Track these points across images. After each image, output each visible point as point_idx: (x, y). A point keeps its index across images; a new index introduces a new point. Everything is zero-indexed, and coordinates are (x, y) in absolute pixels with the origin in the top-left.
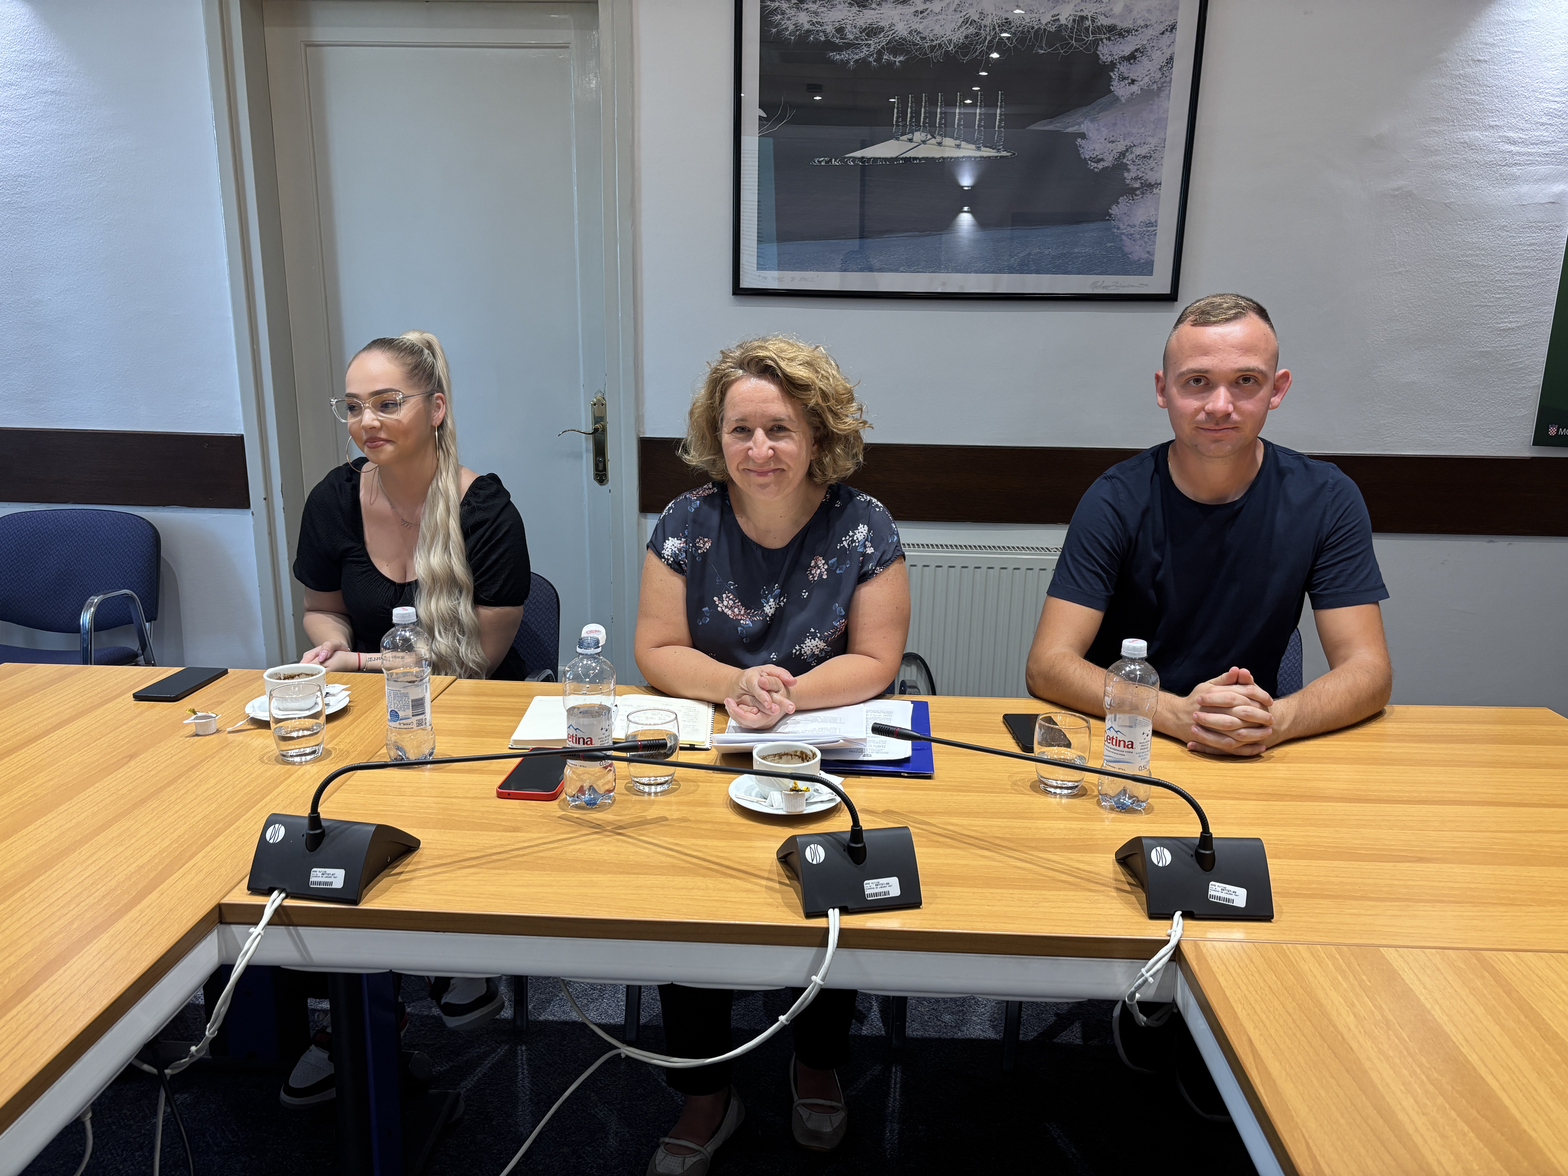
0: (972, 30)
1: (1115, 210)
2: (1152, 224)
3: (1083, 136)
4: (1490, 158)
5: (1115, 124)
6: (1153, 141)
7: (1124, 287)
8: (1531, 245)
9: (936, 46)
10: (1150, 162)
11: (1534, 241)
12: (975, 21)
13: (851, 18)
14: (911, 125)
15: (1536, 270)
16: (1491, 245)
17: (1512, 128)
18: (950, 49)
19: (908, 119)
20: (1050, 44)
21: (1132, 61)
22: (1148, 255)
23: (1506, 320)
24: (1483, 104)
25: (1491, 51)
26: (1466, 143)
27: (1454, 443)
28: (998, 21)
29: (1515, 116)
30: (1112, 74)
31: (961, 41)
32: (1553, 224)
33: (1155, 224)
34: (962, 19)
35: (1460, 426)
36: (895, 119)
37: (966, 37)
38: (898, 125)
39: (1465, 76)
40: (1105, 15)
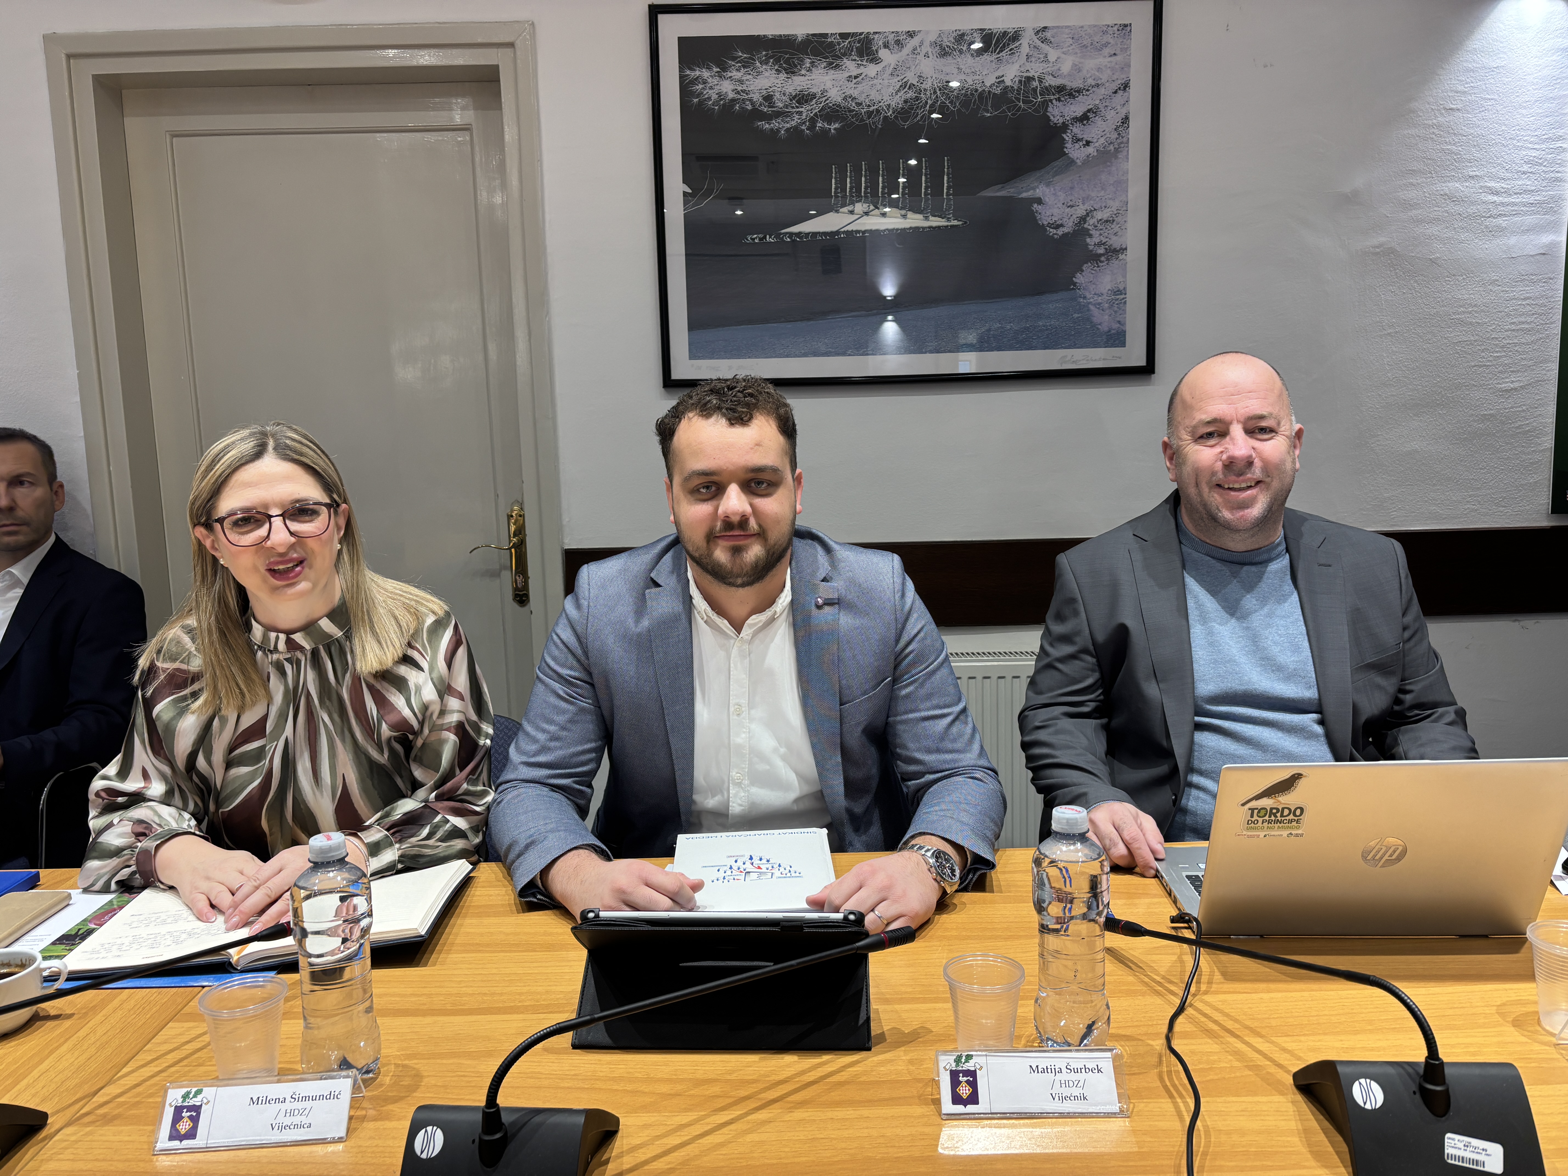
0: (911, 94)
1: (1079, 279)
2: (1119, 292)
3: (1039, 201)
4: (1472, 210)
5: (1072, 188)
6: (1115, 205)
7: (1095, 360)
8: (1525, 299)
9: (873, 112)
10: (1113, 226)
11: (1528, 295)
12: (914, 85)
13: (780, 85)
14: (851, 196)
15: (1533, 325)
16: (1484, 301)
17: (1493, 177)
18: (889, 114)
19: (848, 190)
20: (996, 107)
21: (1085, 122)
22: (1118, 325)
23: (1507, 380)
24: (1460, 154)
25: (1462, 98)
26: (1446, 194)
27: (1466, 514)
28: (939, 85)
29: (1495, 165)
30: (1064, 136)
31: (900, 106)
32: (1546, 276)
33: (1123, 291)
34: (900, 83)
35: (1470, 496)
36: (833, 190)
37: (906, 101)
38: (837, 197)
39: (1439, 126)
40: (1053, 75)
